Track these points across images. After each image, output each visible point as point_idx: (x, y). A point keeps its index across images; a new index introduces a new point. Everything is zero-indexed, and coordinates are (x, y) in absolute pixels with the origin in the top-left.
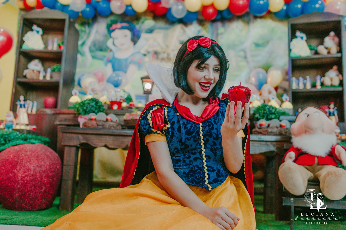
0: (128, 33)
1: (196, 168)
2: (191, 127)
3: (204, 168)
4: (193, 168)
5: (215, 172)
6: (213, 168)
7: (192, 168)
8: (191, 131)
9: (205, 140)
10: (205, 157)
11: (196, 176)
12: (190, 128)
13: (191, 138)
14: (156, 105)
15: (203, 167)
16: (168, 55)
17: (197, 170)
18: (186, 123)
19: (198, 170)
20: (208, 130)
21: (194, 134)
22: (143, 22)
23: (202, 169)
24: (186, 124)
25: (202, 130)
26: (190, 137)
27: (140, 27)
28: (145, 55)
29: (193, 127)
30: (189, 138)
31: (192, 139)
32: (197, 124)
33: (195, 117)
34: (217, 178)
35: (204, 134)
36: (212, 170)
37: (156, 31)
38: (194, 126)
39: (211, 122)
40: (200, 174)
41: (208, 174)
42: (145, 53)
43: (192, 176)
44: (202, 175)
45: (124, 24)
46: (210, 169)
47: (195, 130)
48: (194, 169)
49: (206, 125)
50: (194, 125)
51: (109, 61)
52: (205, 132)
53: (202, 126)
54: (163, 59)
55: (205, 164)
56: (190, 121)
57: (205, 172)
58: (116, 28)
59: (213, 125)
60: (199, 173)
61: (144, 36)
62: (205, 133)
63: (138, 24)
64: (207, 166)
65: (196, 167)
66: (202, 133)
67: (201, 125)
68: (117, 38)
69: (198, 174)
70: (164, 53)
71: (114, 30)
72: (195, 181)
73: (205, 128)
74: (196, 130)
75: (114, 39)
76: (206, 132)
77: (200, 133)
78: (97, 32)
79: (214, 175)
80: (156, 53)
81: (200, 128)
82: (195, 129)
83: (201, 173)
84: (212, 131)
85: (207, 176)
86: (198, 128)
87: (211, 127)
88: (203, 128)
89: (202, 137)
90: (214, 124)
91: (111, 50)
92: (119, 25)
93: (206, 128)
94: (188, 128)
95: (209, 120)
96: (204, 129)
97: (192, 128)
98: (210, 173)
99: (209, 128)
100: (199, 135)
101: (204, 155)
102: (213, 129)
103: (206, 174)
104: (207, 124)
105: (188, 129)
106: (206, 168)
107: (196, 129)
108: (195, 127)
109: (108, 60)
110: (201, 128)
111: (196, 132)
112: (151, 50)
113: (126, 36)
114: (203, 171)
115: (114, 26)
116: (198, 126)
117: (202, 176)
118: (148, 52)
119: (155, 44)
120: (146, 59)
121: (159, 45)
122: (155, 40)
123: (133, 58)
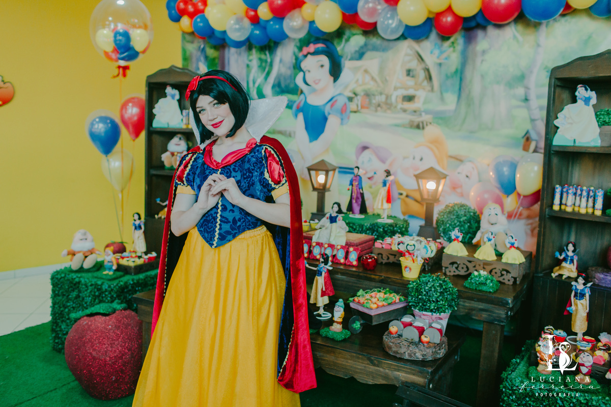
0: (325, 60)
1: (210, 218)
2: (209, 173)
4: (208, 217)
5: (229, 224)
6: (228, 219)
10: (221, 206)
15: (217, 216)
16: (388, 97)
17: (211, 219)
18: (206, 168)
22: (348, 40)
23: (215, 218)
27: (343, 49)
28: (350, 99)
32: (216, 170)
33: (215, 164)
34: (230, 230)
36: (226, 221)
37: (368, 54)
38: (212, 172)
39: (229, 169)
40: (212, 224)
41: (220, 225)
42: (351, 95)
43: (205, 225)
45: (320, 46)
46: (223, 219)
49: (224, 172)
51: (299, 109)
54: (379, 106)
55: (220, 213)
56: (210, 167)
57: (217, 222)
58: (309, 53)
59: (231, 172)
61: (348, 66)
63: (339, 44)
64: (221, 216)
68: (309, 71)
70: (381, 94)
71: (305, 57)
72: (207, 230)
75: (304, 72)
78: (281, 61)
79: (227, 227)
80: (368, 95)
83: (214, 222)
85: (218, 227)
91: (302, 92)
92: (312, 48)
94: (206, 173)
95: (229, 167)
98: (222, 224)
103: (217, 225)
104: (226, 171)
106: (219, 218)
109: (298, 107)
112: (361, 90)
113: (322, 66)
115: (305, 50)
118: (356, 94)
119: (368, 78)
120: (352, 106)
121: (373, 78)
122: (366, 71)
123: (332, 106)
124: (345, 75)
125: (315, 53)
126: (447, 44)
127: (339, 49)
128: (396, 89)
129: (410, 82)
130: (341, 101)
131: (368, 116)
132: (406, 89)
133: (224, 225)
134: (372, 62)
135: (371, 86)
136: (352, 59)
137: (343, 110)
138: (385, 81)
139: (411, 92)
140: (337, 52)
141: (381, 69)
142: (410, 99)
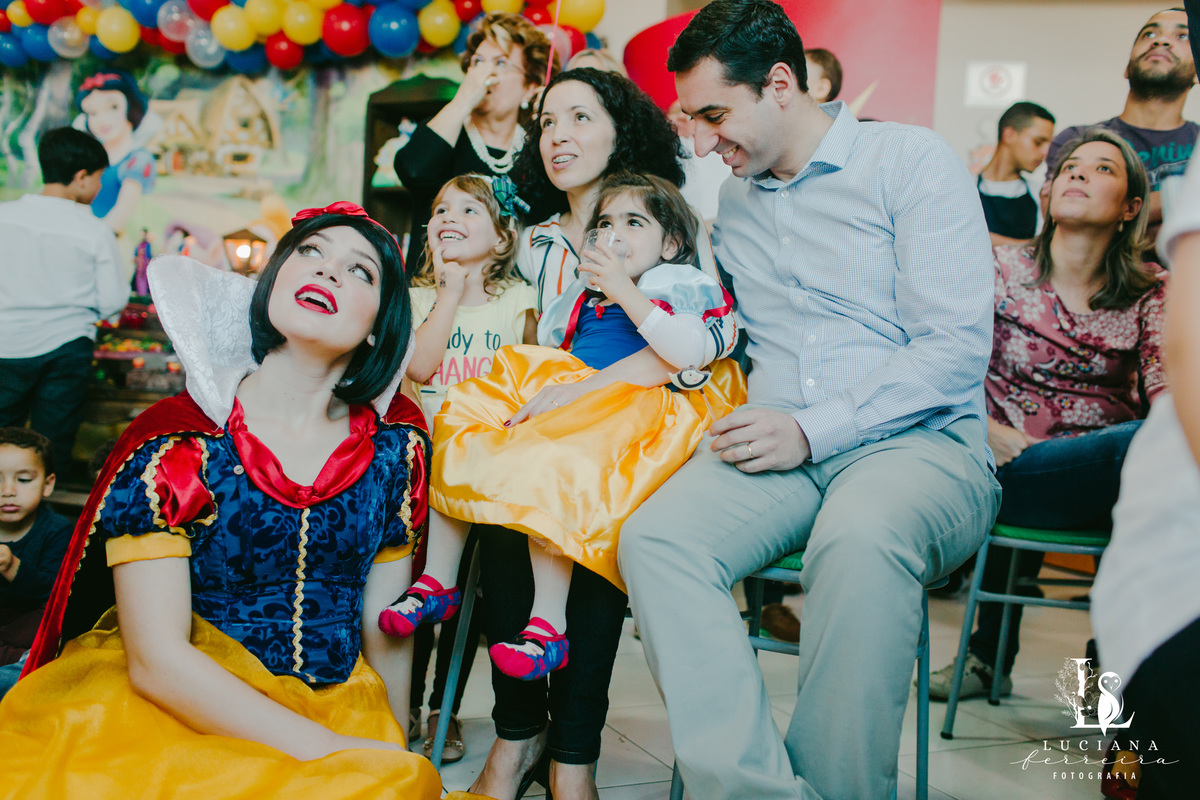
0: (119, 98)
2: (276, 520)
3: (292, 635)
4: (260, 633)
5: (326, 649)
7: (256, 631)
8: (274, 533)
9: (312, 560)
10: (302, 604)
11: (267, 659)
12: (272, 524)
13: (267, 556)
14: (168, 436)
15: (291, 631)
16: (212, 154)
17: (271, 639)
18: (262, 506)
19: (276, 642)
20: (328, 530)
21: (281, 544)
22: (153, 72)
24: (260, 509)
25: (308, 532)
26: (265, 555)
27: (147, 84)
28: (157, 157)
29: (283, 521)
30: (262, 557)
31: (272, 559)
32: (295, 511)
34: (330, 666)
35: (311, 543)
36: (316, 640)
37: (184, 93)
38: (287, 517)
39: (342, 506)
40: (278, 654)
41: (303, 655)
42: (157, 150)
44: (284, 655)
45: (112, 77)
46: (310, 638)
47: (286, 530)
48: (261, 637)
49: (322, 514)
50: (286, 514)
52: (314, 538)
53: (308, 519)
54: (198, 167)
56: (275, 502)
57: (294, 649)
58: (94, 87)
59: (343, 514)
60: (276, 648)
61: (154, 107)
62: (315, 542)
63: (142, 75)
64: (302, 629)
65: (269, 630)
66: (305, 539)
67: (307, 512)
68: (93, 114)
69: (272, 652)
70: (202, 149)
71: (89, 92)
73: (318, 524)
74: (289, 532)
75: (87, 115)
76: (318, 536)
77: (301, 540)
78: (50, 96)
79: (320, 657)
80: (182, 151)
81: (300, 525)
82: (287, 527)
83: (283, 649)
84: (339, 536)
86: (295, 525)
87: (336, 522)
88: (312, 524)
89: (303, 552)
90: (348, 513)
92: (100, 80)
93: (321, 525)
94: (264, 522)
95: (338, 500)
96: (315, 526)
97: (278, 526)
99: (329, 525)
100: (295, 547)
101: (301, 597)
102: (341, 526)
103: (296, 656)
104: (327, 513)
105: (264, 527)
106: (299, 636)
107: (291, 527)
108: (286, 523)
110: (306, 525)
111: (290, 538)
112: (172, 144)
113: (115, 107)
114: (290, 646)
115: (89, 82)
116: (296, 519)
117: (284, 659)
118: (165, 149)
119: (182, 127)
120: (159, 166)
121: (191, 129)
122: (181, 118)
123: (130, 165)
124: (151, 120)
125: (106, 87)
126: (291, 84)
127: (141, 83)
128: (223, 143)
129: (243, 135)
130: (143, 159)
131: (183, 181)
132: (237, 142)
133: (313, 656)
134: (190, 103)
135: (187, 139)
136: (161, 98)
137: (147, 173)
138: (209, 134)
139: (242, 149)
140: (137, 87)
141: (203, 116)
142: (240, 158)
